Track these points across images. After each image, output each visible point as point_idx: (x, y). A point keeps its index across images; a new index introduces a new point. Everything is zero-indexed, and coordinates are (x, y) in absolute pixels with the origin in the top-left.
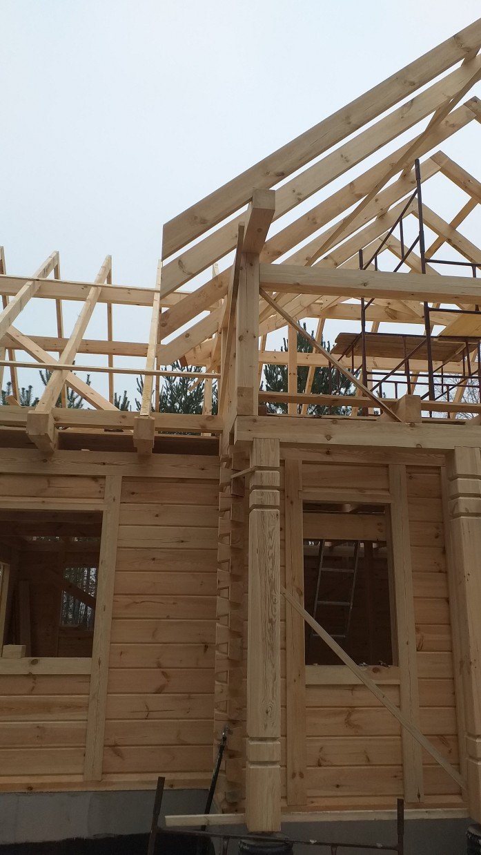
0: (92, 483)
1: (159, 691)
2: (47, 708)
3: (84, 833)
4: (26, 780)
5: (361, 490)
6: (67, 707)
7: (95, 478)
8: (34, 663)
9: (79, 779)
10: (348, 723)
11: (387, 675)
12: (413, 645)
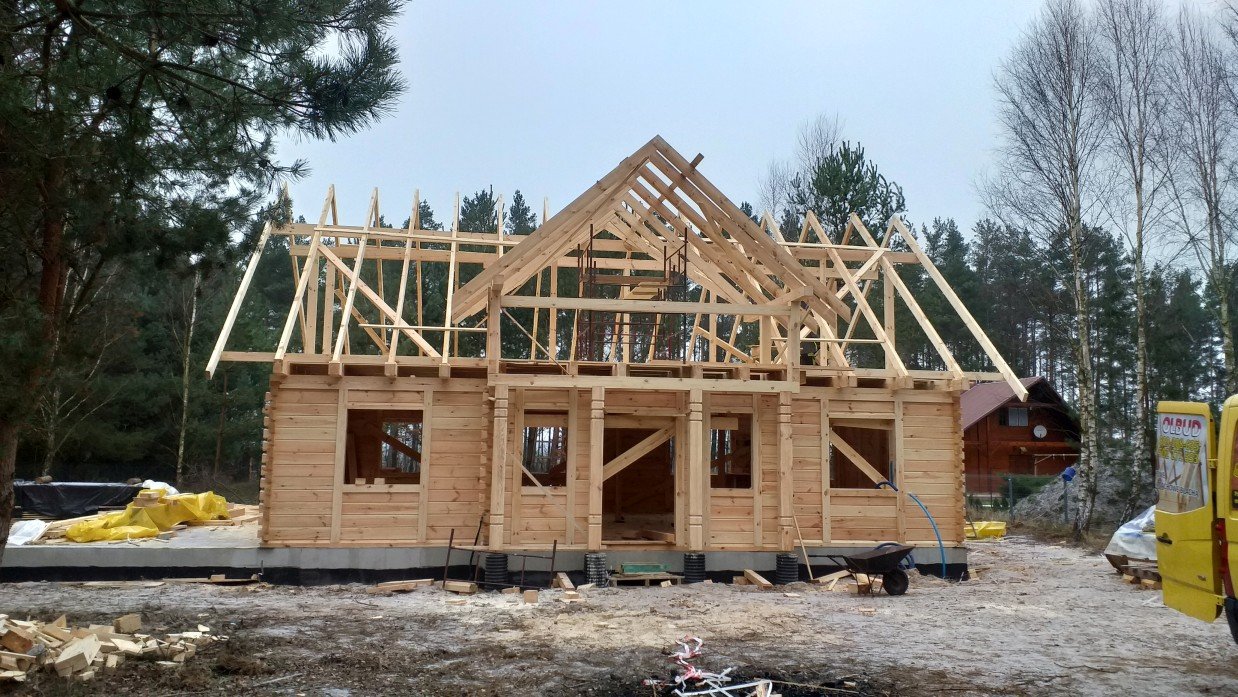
0: (416, 395)
1: (454, 501)
2: (398, 509)
3: (418, 566)
4: (388, 542)
5: (555, 403)
6: (407, 508)
7: (418, 392)
8: (390, 487)
9: (414, 541)
10: (541, 512)
11: (561, 490)
12: (574, 477)
